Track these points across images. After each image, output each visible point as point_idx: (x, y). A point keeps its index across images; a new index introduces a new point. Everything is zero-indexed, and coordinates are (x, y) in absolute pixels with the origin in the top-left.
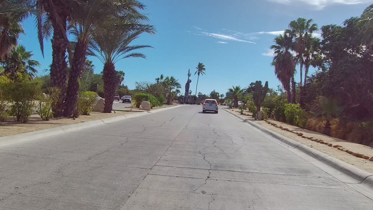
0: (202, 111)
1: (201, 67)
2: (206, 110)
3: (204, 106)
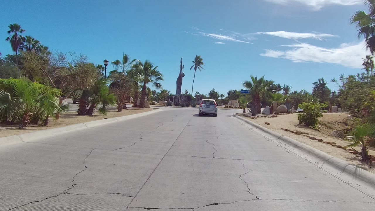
0: (198, 114)
1: (198, 61)
3: (200, 107)
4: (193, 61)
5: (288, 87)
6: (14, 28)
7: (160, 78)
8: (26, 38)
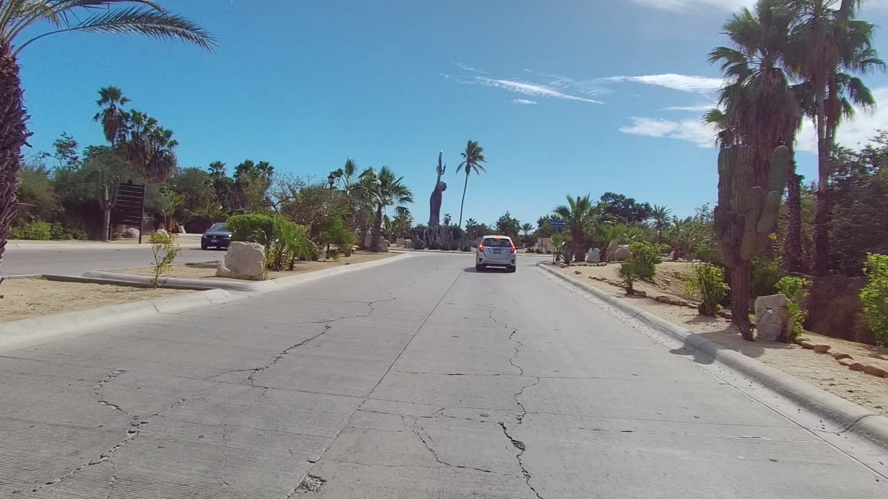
0: (475, 266)
1: (473, 154)
2: (485, 265)
3: (480, 253)
4: (463, 154)
5: (662, 209)
6: (109, 94)
7: (407, 199)
8: (131, 114)
